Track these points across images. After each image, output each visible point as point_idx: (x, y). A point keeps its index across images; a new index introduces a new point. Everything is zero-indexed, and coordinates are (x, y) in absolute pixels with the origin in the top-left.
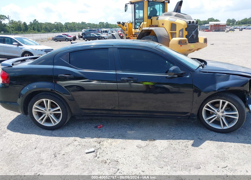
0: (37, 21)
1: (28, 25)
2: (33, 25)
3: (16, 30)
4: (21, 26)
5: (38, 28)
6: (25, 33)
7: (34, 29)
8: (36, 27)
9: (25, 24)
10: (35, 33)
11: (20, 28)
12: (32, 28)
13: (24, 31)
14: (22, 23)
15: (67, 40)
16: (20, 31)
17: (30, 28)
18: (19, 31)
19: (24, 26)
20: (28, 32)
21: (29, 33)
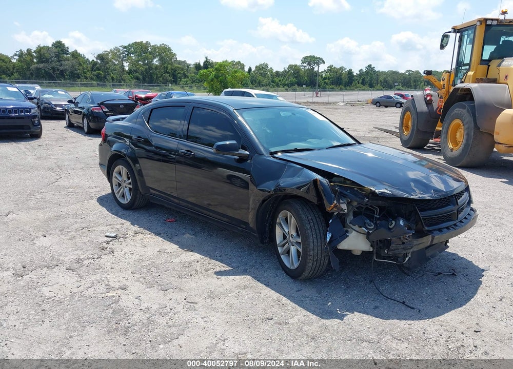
0: (372, 67)
1: (355, 74)
2: (363, 75)
3: (332, 83)
4: (343, 76)
5: (371, 81)
6: (346, 89)
7: (363, 83)
8: (367, 79)
9: (350, 72)
10: (364, 90)
11: (341, 79)
12: (360, 81)
13: (345, 86)
14: (347, 70)
15: (398, 105)
16: (339, 85)
17: (356, 80)
18: (336, 86)
19: (347, 77)
20: (352, 88)
21: (353, 90)
